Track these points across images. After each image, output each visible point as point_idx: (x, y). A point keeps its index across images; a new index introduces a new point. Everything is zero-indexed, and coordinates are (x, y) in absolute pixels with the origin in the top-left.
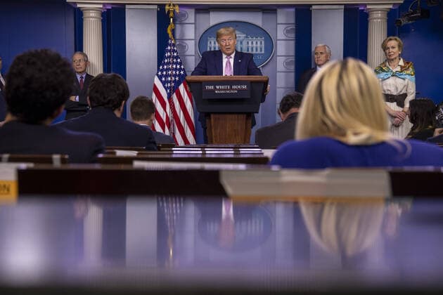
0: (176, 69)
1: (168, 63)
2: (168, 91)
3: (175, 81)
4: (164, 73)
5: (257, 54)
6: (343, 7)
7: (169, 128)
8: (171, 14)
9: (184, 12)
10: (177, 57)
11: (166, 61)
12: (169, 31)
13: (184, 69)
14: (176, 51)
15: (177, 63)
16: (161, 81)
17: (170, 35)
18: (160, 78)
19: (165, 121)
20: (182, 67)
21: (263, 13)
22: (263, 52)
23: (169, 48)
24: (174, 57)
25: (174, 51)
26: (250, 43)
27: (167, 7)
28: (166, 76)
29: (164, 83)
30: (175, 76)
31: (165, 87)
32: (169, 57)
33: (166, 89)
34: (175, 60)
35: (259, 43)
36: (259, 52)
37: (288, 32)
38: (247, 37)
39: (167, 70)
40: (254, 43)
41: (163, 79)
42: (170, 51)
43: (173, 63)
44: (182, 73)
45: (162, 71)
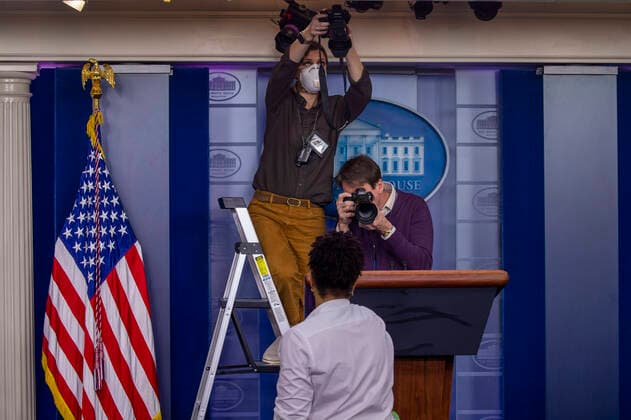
0: (108, 223)
1: (88, 209)
2: (90, 277)
3: (106, 252)
4: (80, 232)
5: (408, 178)
6: (615, 70)
7: (92, 368)
8: (96, 88)
9: (230, 79)
10: (110, 194)
11: (83, 202)
12: (91, 130)
13: (127, 223)
14: (109, 179)
15: (110, 208)
16: (72, 251)
17: (94, 141)
18: (69, 244)
19: (81, 349)
20: (123, 216)
21: (419, 77)
22: (421, 172)
23: (91, 171)
24: (102, 193)
25: (103, 178)
26: (390, 150)
27: (85, 72)
28: (85, 240)
29: (78, 257)
30: (106, 239)
31: (81, 267)
32: (92, 193)
33: (85, 271)
34: (105, 201)
35: (411, 150)
36: (411, 172)
37: (482, 124)
38: (382, 137)
39: (87, 224)
40: (401, 150)
41: (77, 247)
42: (93, 179)
43: (102, 208)
44: (123, 230)
45: (74, 227)
